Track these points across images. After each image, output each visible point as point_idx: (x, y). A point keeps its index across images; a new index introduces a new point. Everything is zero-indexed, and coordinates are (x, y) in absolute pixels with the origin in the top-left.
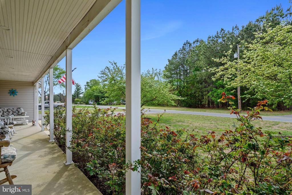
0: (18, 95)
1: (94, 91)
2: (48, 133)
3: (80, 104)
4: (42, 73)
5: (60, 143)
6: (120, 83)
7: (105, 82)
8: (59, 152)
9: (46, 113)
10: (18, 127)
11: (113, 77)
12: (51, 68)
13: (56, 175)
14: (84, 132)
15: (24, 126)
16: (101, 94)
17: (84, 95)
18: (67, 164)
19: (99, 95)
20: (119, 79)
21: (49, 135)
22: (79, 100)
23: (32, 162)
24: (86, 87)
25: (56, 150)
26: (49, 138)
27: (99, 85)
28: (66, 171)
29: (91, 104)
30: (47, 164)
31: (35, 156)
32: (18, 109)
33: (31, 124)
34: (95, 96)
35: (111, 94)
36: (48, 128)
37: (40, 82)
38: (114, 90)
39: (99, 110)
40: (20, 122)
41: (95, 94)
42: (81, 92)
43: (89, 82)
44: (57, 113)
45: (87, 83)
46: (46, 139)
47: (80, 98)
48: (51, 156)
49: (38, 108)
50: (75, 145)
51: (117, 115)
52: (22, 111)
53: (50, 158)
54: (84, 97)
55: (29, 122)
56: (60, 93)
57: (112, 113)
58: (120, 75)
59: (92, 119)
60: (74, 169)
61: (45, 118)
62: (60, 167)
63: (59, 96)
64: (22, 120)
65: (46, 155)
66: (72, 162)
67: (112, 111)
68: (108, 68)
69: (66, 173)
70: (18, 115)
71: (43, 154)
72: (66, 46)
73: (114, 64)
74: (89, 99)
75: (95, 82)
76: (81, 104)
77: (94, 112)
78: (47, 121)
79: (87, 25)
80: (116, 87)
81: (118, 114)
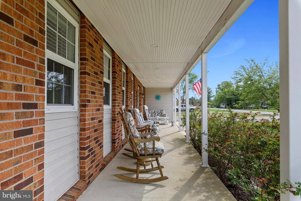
0: (161, 100)
1: (225, 94)
2: (185, 134)
3: (211, 107)
4: (179, 79)
5: (195, 144)
6: (259, 83)
7: (239, 84)
8: (195, 153)
9: (183, 116)
10: (161, 126)
11: (250, 77)
12: (187, 74)
13: (194, 174)
14: (219, 137)
15: (166, 125)
16: (234, 97)
17: (215, 99)
18: (203, 166)
19: (232, 98)
20: (257, 78)
21: (185, 136)
22: (210, 103)
23: (173, 158)
24: (218, 89)
25: (193, 151)
26: (186, 139)
27: (231, 86)
28: (203, 173)
29: (222, 108)
30: (185, 162)
31: (175, 153)
32: (161, 111)
33: (171, 124)
34: (227, 99)
35: (247, 96)
36: (185, 129)
37: (177, 88)
38: (250, 92)
39: (236, 114)
40: (163, 122)
41: (227, 97)
42: (212, 95)
43: (221, 84)
44: (192, 116)
45: (219, 85)
46: (183, 139)
47: (211, 102)
48: (188, 156)
49: (176, 110)
50: (212, 149)
51: (259, 121)
52: (164, 113)
53: (188, 157)
54: (216, 100)
55: (169, 122)
56: (192, 97)
57: (253, 119)
58: (258, 74)
59: (228, 124)
60: (210, 173)
61: (182, 120)
62: (197, 168)
63: (191, 100)
64: (164, 120)
65: (184, 154)
66: (208, 166)
67: (252, 117)
68: (243, 66)
69: (203, 175)
70: (161, 116)
71: (181, 152)
72: (201, 51)
73: (251, 62)
74: (220, 102)
75: (228, 85)
76: (213, 107)
77: (229, 116)
78: (184, 123)
79: (225, 24)
80: (253, 88)
81: (261, 120)
